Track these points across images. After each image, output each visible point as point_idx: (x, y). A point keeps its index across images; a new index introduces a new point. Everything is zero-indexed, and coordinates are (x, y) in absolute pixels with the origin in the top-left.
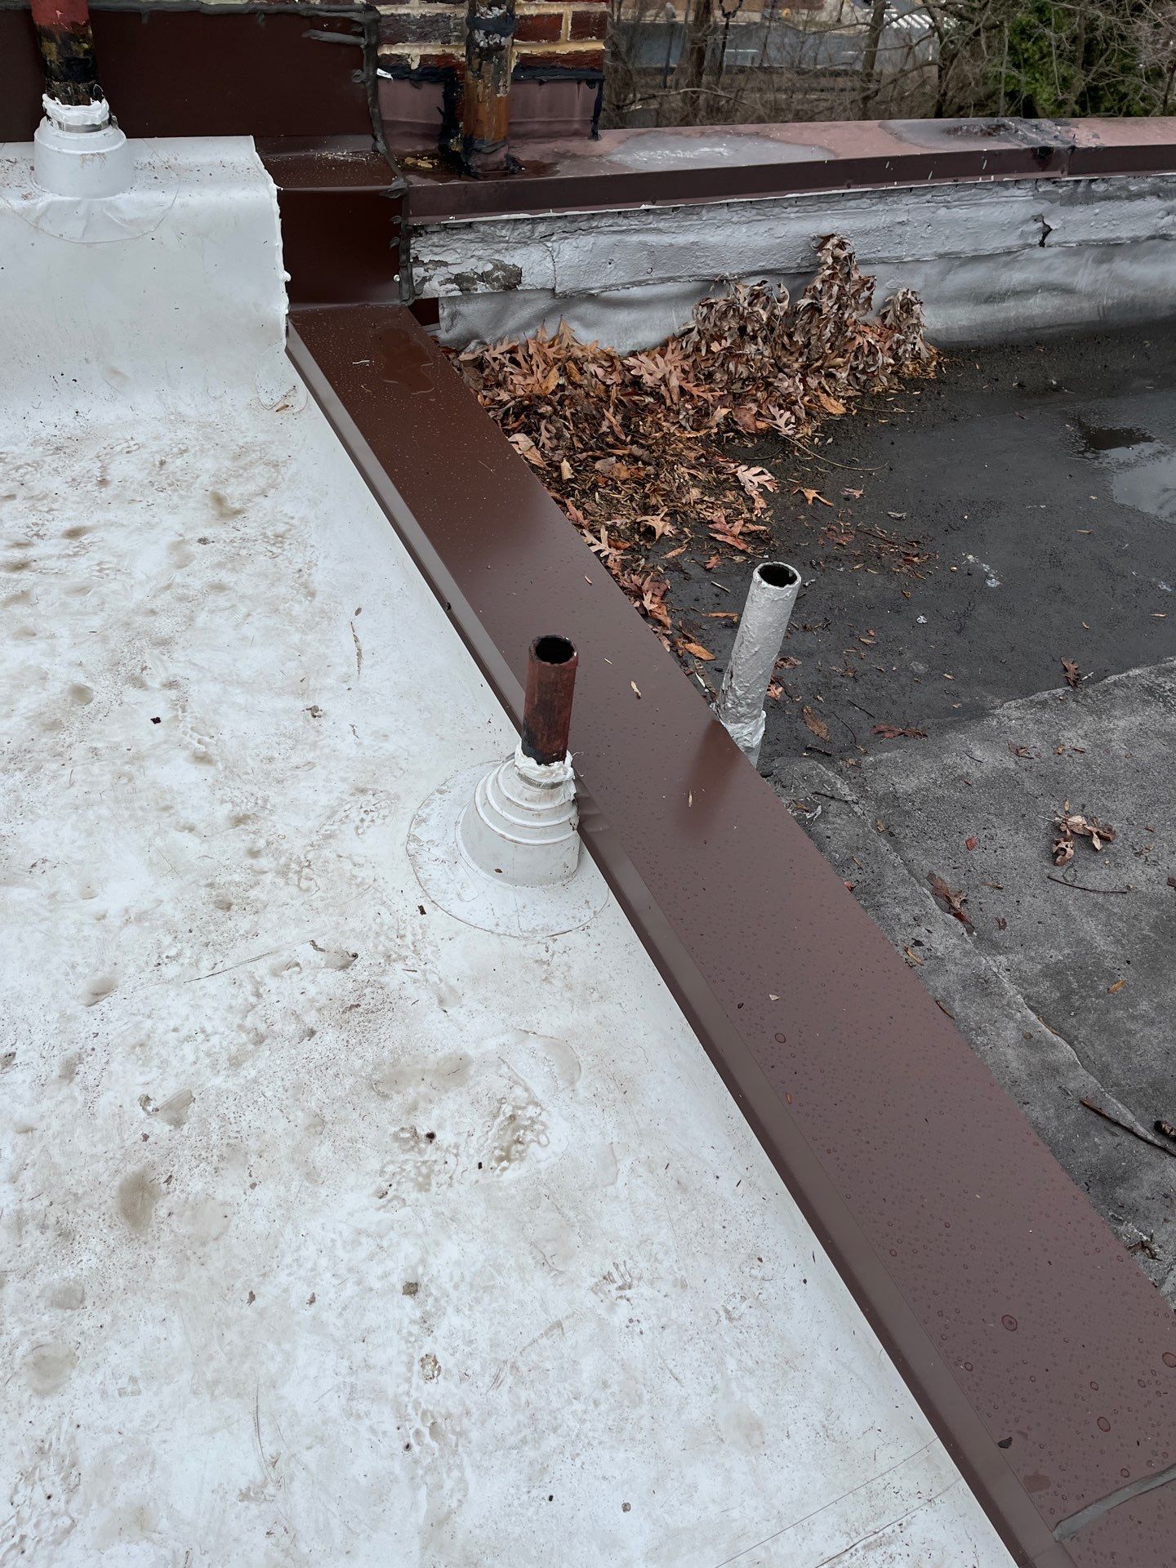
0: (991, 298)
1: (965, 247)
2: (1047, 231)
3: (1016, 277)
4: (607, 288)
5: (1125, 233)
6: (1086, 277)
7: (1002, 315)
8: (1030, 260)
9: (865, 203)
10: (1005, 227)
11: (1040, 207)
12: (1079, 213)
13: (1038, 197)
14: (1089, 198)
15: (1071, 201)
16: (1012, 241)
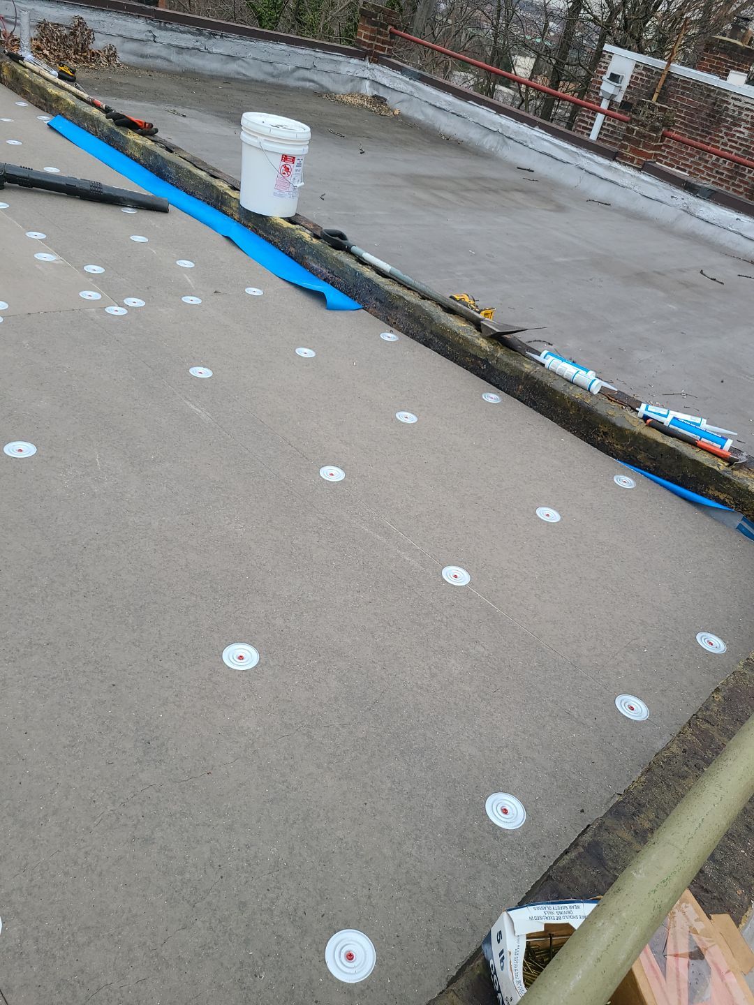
0: (142, 56)
1: (127, 35)
2: (154, 37)
3: (149, 50)
4: (7, 16)
5: (183, 44)
6: (174, 57)
7: (148, 63)
8: (151, 46)
9: (88, 11)
10: (140, 32)
11: (150, 28)
12: (163, 33)
13: (148, 24)
14: (167, 29)
15: (160, 28)
16: (143, 37)
